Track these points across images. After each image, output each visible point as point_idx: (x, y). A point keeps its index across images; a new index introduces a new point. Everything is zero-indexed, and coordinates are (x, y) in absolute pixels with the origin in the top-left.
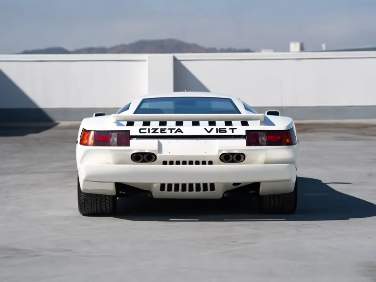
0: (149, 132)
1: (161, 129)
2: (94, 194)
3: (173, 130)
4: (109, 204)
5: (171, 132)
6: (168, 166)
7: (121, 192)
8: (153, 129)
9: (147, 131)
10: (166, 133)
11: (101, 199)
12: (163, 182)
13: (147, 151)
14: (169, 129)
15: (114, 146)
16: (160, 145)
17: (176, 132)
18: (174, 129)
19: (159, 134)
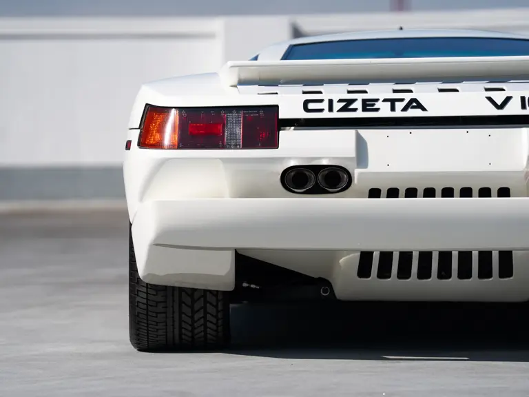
0: (331, 109)
1: (364, 101)
2: (173, 288)
3: (397, 104)
4: (216, 317)
5: (393, 109)
6: (383, 201)
7: (245, 285)
8: (340, 101)
9: (325, 105)
10: (377, 110)
11: (193, 301)
12: (367, 247)
13: (325, 162)
14: (385, 100)
15: (236, 147)
16: (361, 145)
17: (405, 109)
18: (402, 100)
19: (360, 114)
